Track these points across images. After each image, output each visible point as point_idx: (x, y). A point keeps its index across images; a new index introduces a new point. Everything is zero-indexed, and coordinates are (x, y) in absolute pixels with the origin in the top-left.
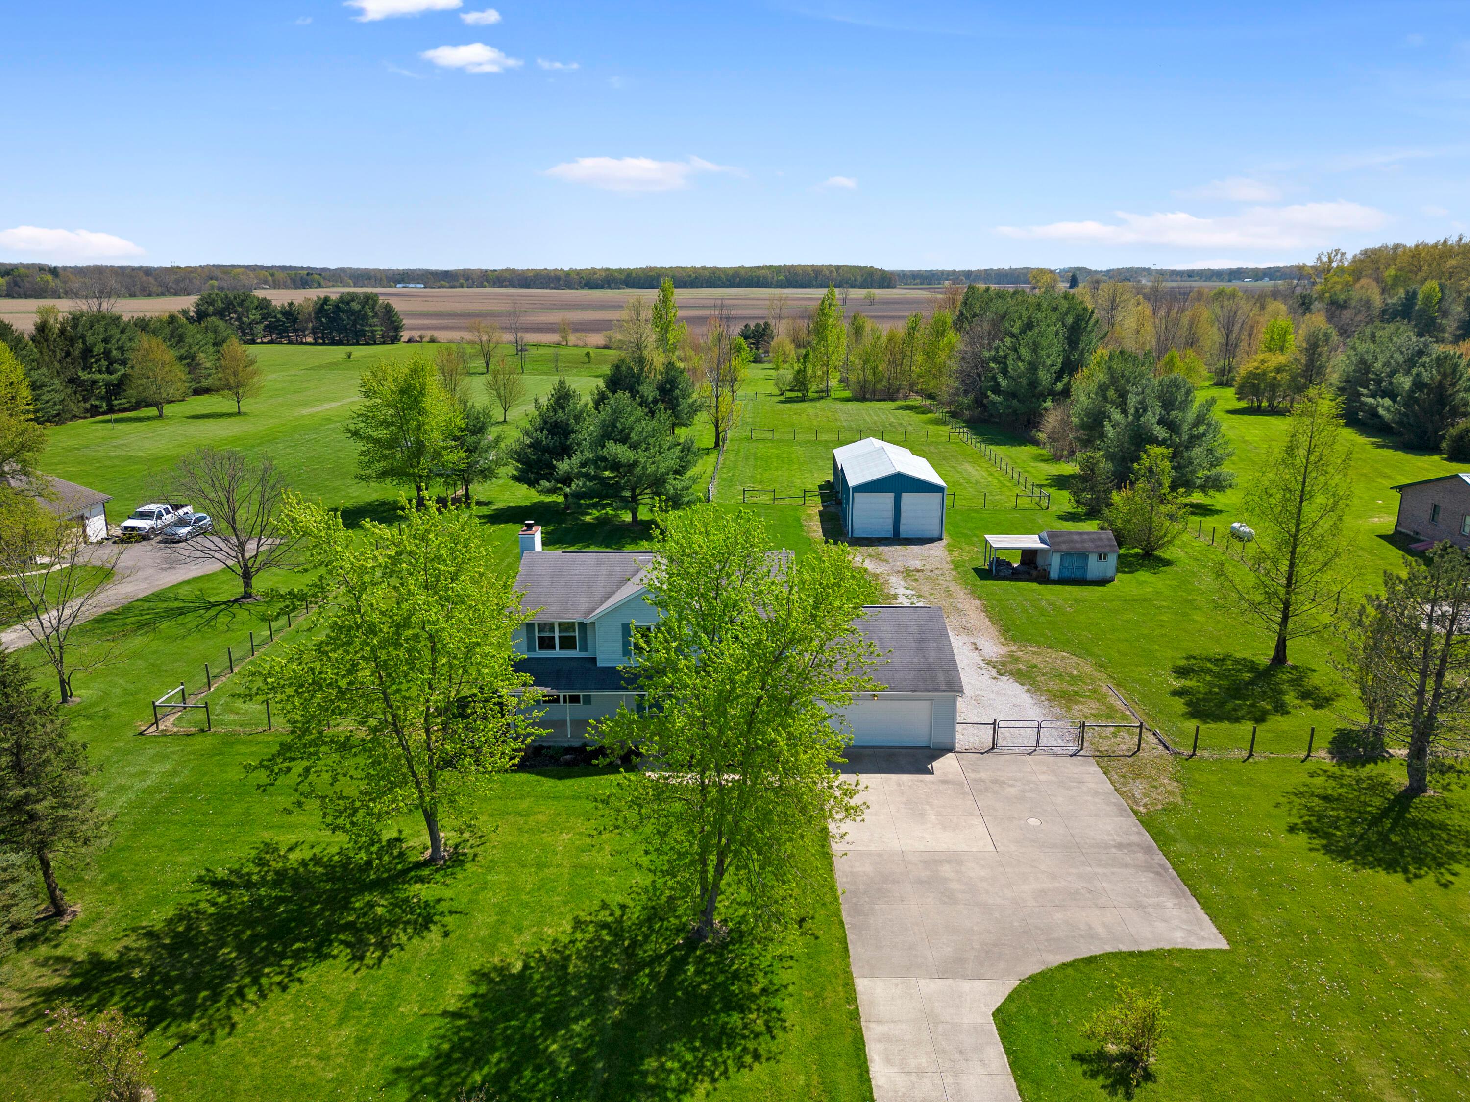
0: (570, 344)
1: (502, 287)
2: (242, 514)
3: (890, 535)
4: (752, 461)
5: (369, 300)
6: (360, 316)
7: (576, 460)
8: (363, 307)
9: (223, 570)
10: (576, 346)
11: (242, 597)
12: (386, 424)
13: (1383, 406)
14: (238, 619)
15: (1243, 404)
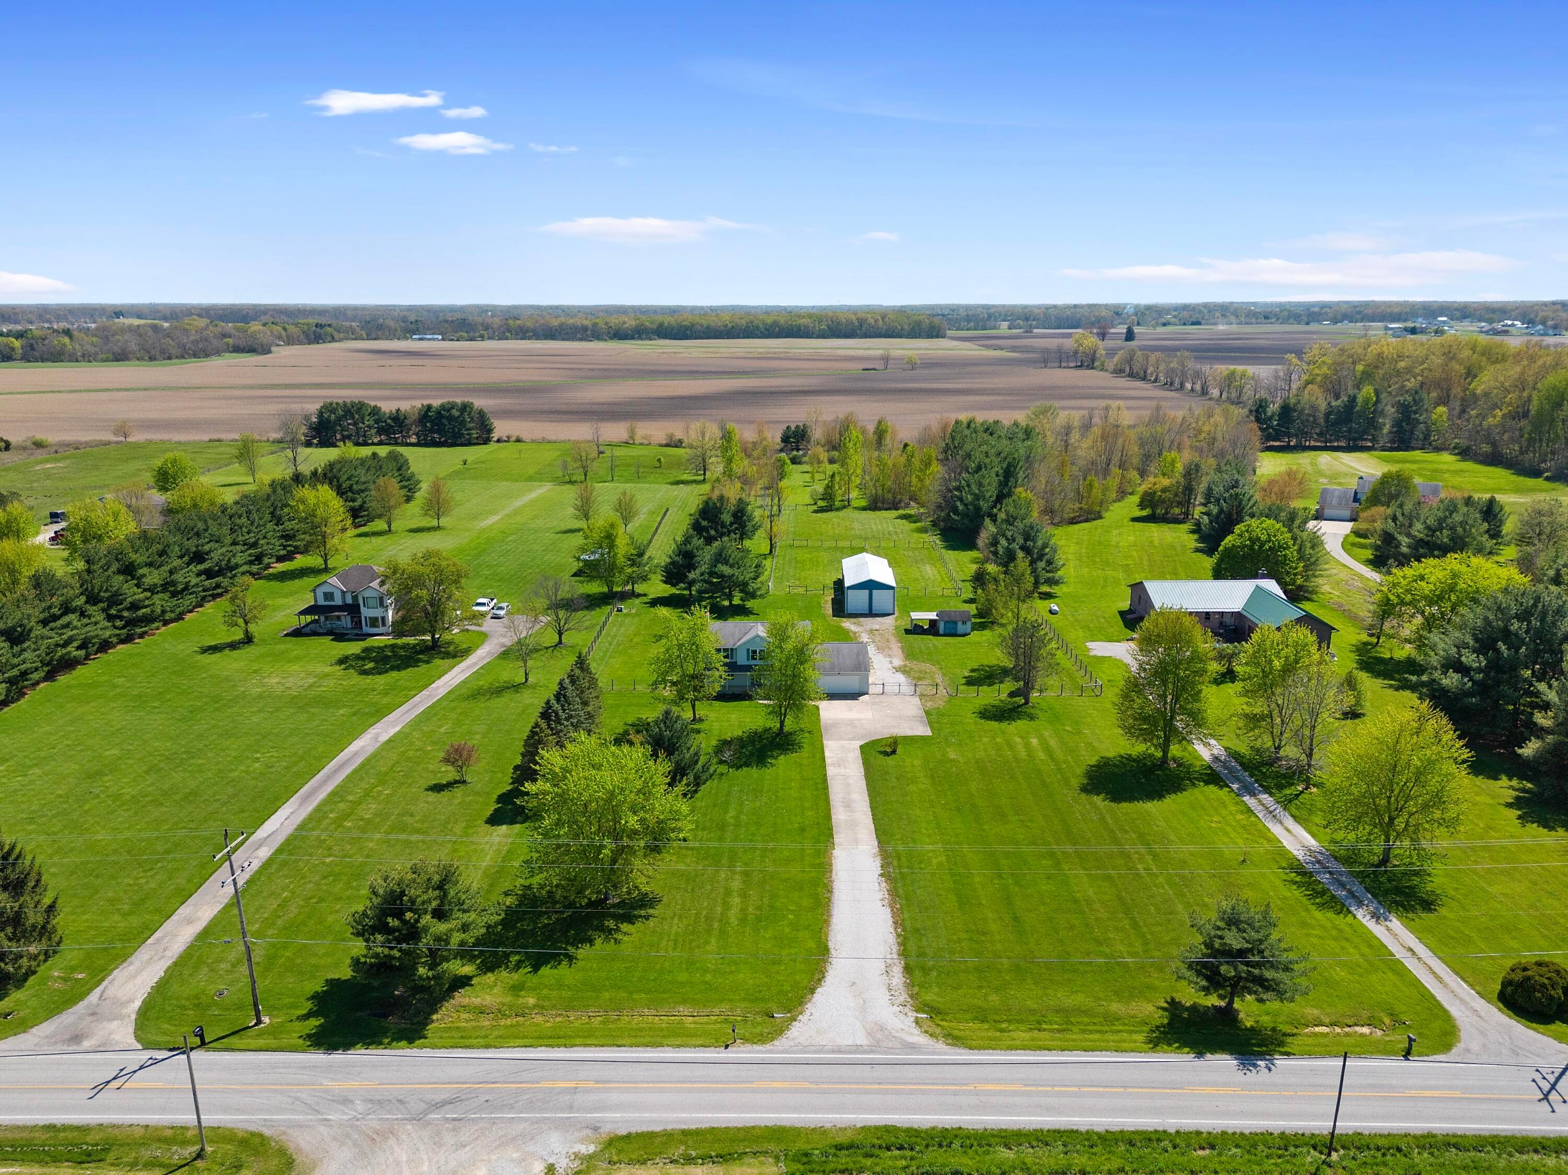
0: (636, 442)
1: (525, 338)
3: (865, 612)
4: (793, 564)
5: (465, 407)
6: (458, 422)
7: (697, 571)
8: (462, 414)
10: (642, 444)
11: (558, 644)
15: (1144, 513)
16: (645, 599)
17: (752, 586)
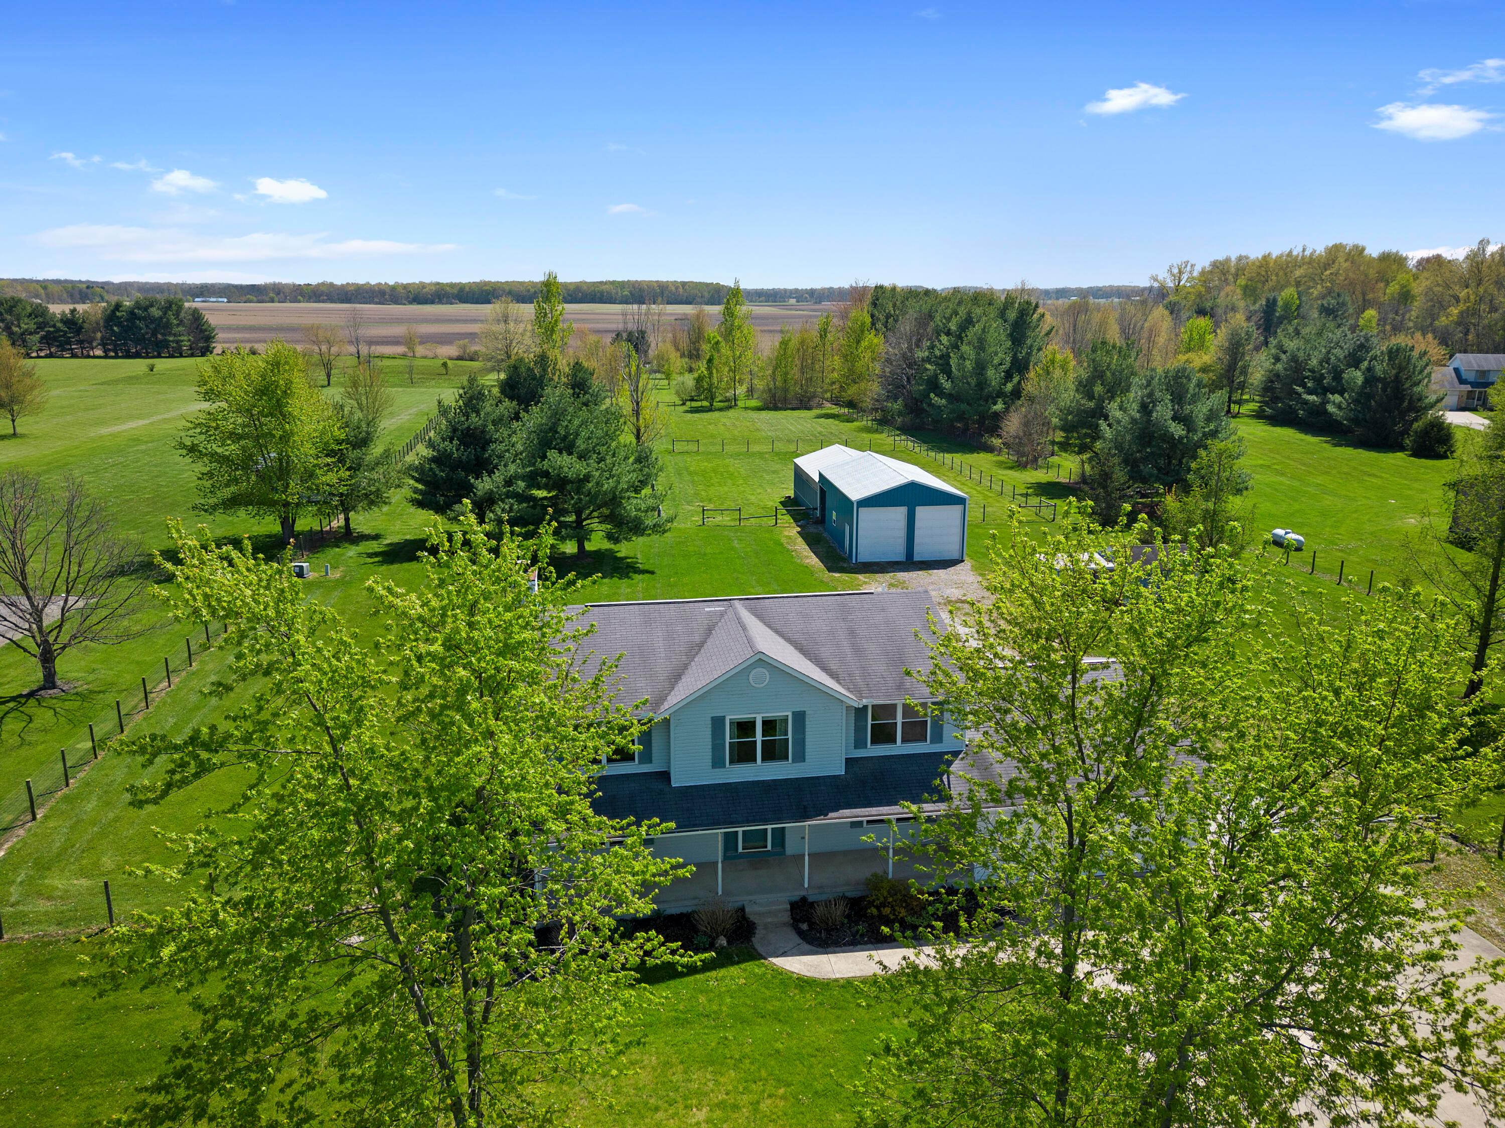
0: (417, 355)
1: (319, 302)
2: (34, 566)
3: (902, 558)
4: (687, 478)
6: (161, 325)
7: (498, 477)
8: (165, 314)
9: (6, 648)
10: (425, 357)
11: (40, 689)
12: (235, 437)
13: (1334, 403)
14: (37, 724)
16: (373, 546)
17: (632, 506)
